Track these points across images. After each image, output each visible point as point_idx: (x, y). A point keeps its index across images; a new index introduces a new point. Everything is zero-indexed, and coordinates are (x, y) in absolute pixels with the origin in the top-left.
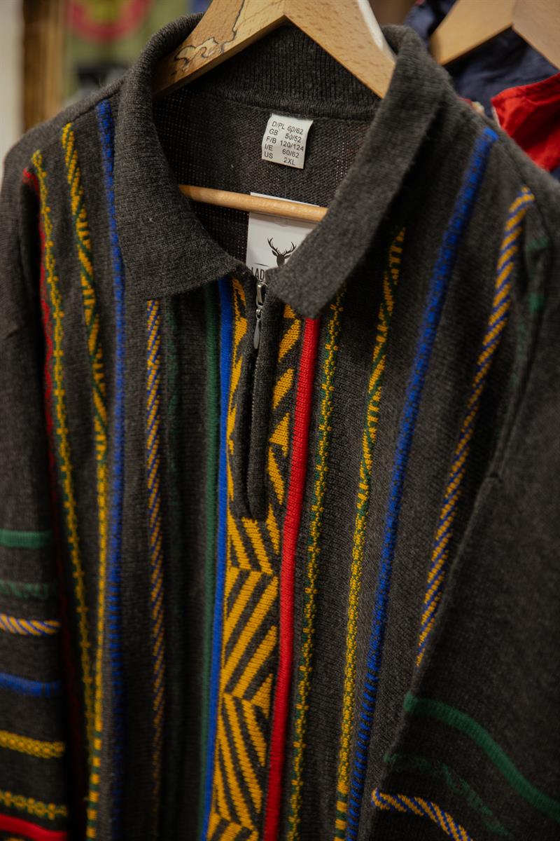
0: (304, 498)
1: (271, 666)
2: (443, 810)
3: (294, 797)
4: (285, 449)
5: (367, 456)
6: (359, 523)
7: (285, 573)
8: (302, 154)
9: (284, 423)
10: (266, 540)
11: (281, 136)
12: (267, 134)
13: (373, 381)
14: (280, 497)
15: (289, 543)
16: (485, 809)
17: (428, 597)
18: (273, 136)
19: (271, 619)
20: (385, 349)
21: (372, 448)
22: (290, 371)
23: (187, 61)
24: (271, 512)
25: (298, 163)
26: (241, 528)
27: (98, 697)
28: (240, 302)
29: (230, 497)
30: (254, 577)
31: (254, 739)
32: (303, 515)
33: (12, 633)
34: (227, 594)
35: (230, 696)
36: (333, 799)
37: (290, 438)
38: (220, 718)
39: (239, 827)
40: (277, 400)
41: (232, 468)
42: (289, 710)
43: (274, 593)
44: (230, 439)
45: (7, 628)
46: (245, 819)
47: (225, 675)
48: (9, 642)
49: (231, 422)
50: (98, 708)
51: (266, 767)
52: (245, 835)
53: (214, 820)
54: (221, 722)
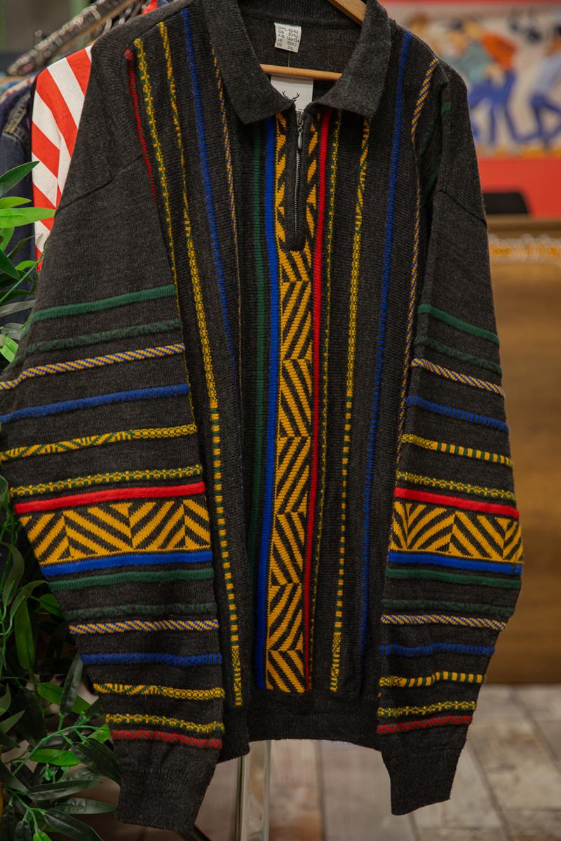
0: (325, 232)
1: (311, 335)
2: (436, 364)
3: (325, 410)
4: (314, 205)
5: (361, 200)
6: (357, 238)
7: (317, 278)
8: (298, 44)
9: (314, 191)
10: (305, 261)
11: (286, 34)
12: (277, 33)
13: (362, 159)
14: (312, 234)
15: (318, 260)
16: (459, 353)
17: (414, 259)
18: (281, 34)
19: (310, 307)
20: (369, 141)
21: (364, 196)
22: (315, 161)
24: (307, 243)
25: (296, 49)
26: (290, 258)
27: (211, 386)
28: (281, 126)
29: (280, 240)
30: (299, 284)
31: (307, 380)
32: (324, 242)
33: (161, 357)
34: (282, 299)
35: (289, 361)
36: (344, 404)
37: (317, 199)
38: (281, 377)
39: (300, 438)
40: (309, 177)
41: (283, 222)
42: (321, 359)
43: (310, 291)
44: (280, 205)
45: (156, 355)
46: (304, 432)
47: (284, 349)
48: (157, 364)
49: (279, 196)
50: (212, 394)
51: (313, 396)
52: (304, 441)
53: (281, 443)
54: (282, 380)
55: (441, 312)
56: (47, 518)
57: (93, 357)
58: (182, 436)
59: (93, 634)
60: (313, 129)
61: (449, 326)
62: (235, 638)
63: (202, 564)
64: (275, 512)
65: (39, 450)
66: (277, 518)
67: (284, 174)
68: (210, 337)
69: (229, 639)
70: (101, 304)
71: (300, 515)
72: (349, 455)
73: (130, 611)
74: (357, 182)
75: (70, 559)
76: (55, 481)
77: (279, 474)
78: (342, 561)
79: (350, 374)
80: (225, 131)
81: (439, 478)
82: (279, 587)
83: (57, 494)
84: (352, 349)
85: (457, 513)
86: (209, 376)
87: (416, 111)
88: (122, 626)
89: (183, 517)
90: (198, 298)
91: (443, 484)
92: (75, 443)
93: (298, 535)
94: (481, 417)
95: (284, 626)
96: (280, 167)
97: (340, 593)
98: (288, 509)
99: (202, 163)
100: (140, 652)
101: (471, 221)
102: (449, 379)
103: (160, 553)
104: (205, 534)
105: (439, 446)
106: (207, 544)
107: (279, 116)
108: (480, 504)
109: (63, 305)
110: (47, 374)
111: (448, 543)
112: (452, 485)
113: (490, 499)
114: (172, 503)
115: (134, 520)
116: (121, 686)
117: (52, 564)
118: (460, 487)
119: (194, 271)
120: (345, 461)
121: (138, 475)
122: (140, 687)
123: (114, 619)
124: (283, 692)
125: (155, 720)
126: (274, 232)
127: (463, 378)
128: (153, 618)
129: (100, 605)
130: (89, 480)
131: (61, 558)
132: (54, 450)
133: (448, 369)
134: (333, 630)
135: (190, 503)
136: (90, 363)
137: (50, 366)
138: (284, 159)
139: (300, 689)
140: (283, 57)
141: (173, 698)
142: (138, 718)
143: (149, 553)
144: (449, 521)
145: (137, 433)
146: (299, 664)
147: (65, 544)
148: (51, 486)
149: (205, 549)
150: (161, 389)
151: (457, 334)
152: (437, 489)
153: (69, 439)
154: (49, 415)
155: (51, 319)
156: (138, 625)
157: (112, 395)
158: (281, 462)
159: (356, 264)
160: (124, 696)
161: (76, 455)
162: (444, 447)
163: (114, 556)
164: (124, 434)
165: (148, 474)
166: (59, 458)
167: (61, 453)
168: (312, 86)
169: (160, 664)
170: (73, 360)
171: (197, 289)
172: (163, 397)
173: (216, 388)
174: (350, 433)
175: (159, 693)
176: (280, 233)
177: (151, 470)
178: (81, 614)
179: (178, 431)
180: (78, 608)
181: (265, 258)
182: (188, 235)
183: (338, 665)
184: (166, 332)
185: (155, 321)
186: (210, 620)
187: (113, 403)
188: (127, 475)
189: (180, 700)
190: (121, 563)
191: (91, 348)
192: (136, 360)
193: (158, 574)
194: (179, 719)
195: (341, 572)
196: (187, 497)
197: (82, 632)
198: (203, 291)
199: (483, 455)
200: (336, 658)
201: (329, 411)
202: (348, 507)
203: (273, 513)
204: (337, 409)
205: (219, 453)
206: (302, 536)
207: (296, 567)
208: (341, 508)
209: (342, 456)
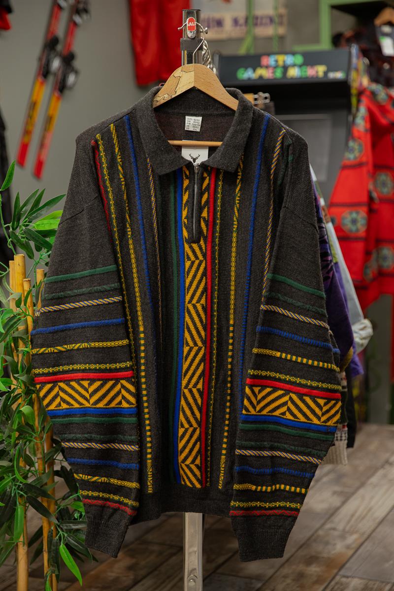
0: (213, 233)
1: (205, 290)
2: (279, 307)
3: (215, 331)
4: (206, 218)
5: (236, 213)
6: (235, 235)
7: (209, 258)
8: (200, 127)
9: (206, 209)
10: (201, 248)
11: (192, 122)
12: (186, 122)
13: (237, 190)
14: (205, 234)
15: (209, 248)
16: (294, 301)
17: (267, 247)
18: (189, 122)
19: (204, 274)
20: (241, 180)
21: (238, 211)
22: (207, 193)
23: (157, 101)
24: (202, 239)
25: (198, 130)
26: (191, 247)
27: (140, 319)
28: (186, 174)
29: (186, 238)
30: (197, 262)
31: (201, 315)
32: (213, 238)
33: (107, 304)
34: (186, 270)
35: (190, 305)
36: (228, 328)
37: (208, 214)
38: (186, 313)
39: (197, 347)
40: (203, 202)
41: (186, 228)
42: (212, 303)
43: (204, 266)
44: (185, 218)
45: (103, 303)
46: (200, 344)
47: (188, 298)
48: (104, 308)
49: (185, 213)
50: (141, 323)
51: (206, 324)
52: (200, 349)
53: (186, 349)
54: (187, 315)
55: (284, 278)
56: (49, 386)
57: (74, 303)
58: (119, 346)
59: (72, 448)
60: (205, 175)
61: (289, 285)
62: (149, 456)
63: (131, 415)
64: (183, 388)
65: (45, 350)
66: (183, 391)
67: (187, 201)
68: (140, 291)
69: (146, 456)
70: (78, 275)
71: (198, 390)
72: (232, 357)
73: (89, 438)
74: (234, 203)
75: (61, 408)
76: (53, 367)
77: (185, 367)
78: (227, 416)
79: (232, 311)
80: (150, 179)
81: (281, 373)
82: (184, 429)
83: (54, 374)
84: (232, 297)
85: (291, 394)
86: (139, 313)
87: (274, 160)
88: (85, 445)
89: (120, 389)
90: (134, 270)
91: (283, 377)
92: (64, 348)
93: (197, 401)
94: (306, 339)
95: (187, 451)
96: (185, 197)
97: (226, 434)
98: (190, 386)
99: (137, 198)
100: (95, 459)
101: (304, 225)
102: (288, 317)
103: (104, 408)
104: (132, 400)
105: (281, 355)
106: (133, 404)
107: (185, 169)
108: (305, 390)
109: (58, 275)
110: (49, 311)
111: (286, 411)
112: (288, 378)
113: (311, 387)
114: (113, 382)
115: (91, 390)
116: (86, 476)
117: (51, 410)
118: (293, 379)
119: (133, 256)
120: (230, 360)
121: (93, 366)
122: (96, 478)
123: (82, 441)
124: (189, 487)
125: (106, 496)
126: (182, 233)
127: (296, 316)
128: (102, 442)
129: (76, 433)
130: (71, 367)
131: (56, 407)
132: (52, 351)
133: (288, 311)
134: (221, 454)
135: (124, 382)
136: (72, 306)
137: (51, 307)
138: (187, 192)
139: (198, 486)
140: (191, 135)
141: (117, 485)
142: (96, 494)
143: (98, 408)
144: (286, 398)
145: (93, 344)
146: (198, 473)
147: (58, 400)
148: (51, 370)
149: (132, 407)
150: (106, 321)
151: (294, 290)
152: (279, 380)
153: (61, 346)
154: (50, 333)
155: (52, 283)
156: (94, 445)
157: (81, 323)
158: (186, 360)
159: (234, 250)
160: (88, 481)
161: (64, 354)
162: (284, 355)
163: (81, 408)
164: (86, 344)
165: (98, 366)
166: (55, 355)
167: (56, 353)
168: (208, 150)
169: (109, 466)
170: (64, 304)
171: (134, 266)
172: (107, 325)
173: (143, 320)
174: (232, 344)
175: (108, 482)
176: (185, 234)
177: (99, 364)
178: (66, 437)
179: (116, 343)
180: (65, 434)
181: (177, 247)
182: (129, 236)
183: (223, 475)
184: (109, 291)
185: (104, 285)
186: (134, 445)
187: (83, 328)
188: (87, 366)
189: (121, 486)
190: (84, 412)
191: (73, 298)
192: (93, 305)
193: (103, 419)
194: (121, 496)
195: (227, 422)
196: (123, 379)
197: (67, 446)
198: (137, 267)
199: (307, 362)
200: (222, 470)
201: (218, 332)
202: (232, 386)
203: (181, 388)
204: (224, 331)
205: (144, 355)
206: (199, 401)
207: (196, 419)
208: (227, 386)
209: (228, 357)
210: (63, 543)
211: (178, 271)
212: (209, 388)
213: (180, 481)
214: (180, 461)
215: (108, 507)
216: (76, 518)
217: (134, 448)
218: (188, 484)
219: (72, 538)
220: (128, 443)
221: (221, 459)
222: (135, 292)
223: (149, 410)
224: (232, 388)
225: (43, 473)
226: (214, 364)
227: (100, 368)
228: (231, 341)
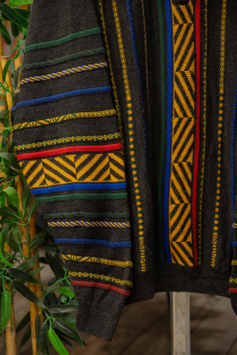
50: (128, 92)
51: (195, 93)
52: (189, 120)
53: (175, 121)
54: (175, 83)
201: (208, 102)
202: (222, 160)
203: (170, 162)
204: (214, 101)
205: (132, 126)
206: (190, 176)
207: (186, 194)
208: (218, 160)
209: (218, 129)
210: (52, 328)
211: (165, 37)
212: (199, 163)
213: (171, 260)
214: (171, 239)
215: (99, 288)
216: (63, 302)
217: (125, 225)
218: (180, 262)
219: (60, 322)
220: (118, 220)
221: (212, 236)
222: (120, 60)
223: (139, 185)
224: (222, 162)
225: (29, 258)
226: (204, 137)
227: (86, 139)
228: (221, 112)
